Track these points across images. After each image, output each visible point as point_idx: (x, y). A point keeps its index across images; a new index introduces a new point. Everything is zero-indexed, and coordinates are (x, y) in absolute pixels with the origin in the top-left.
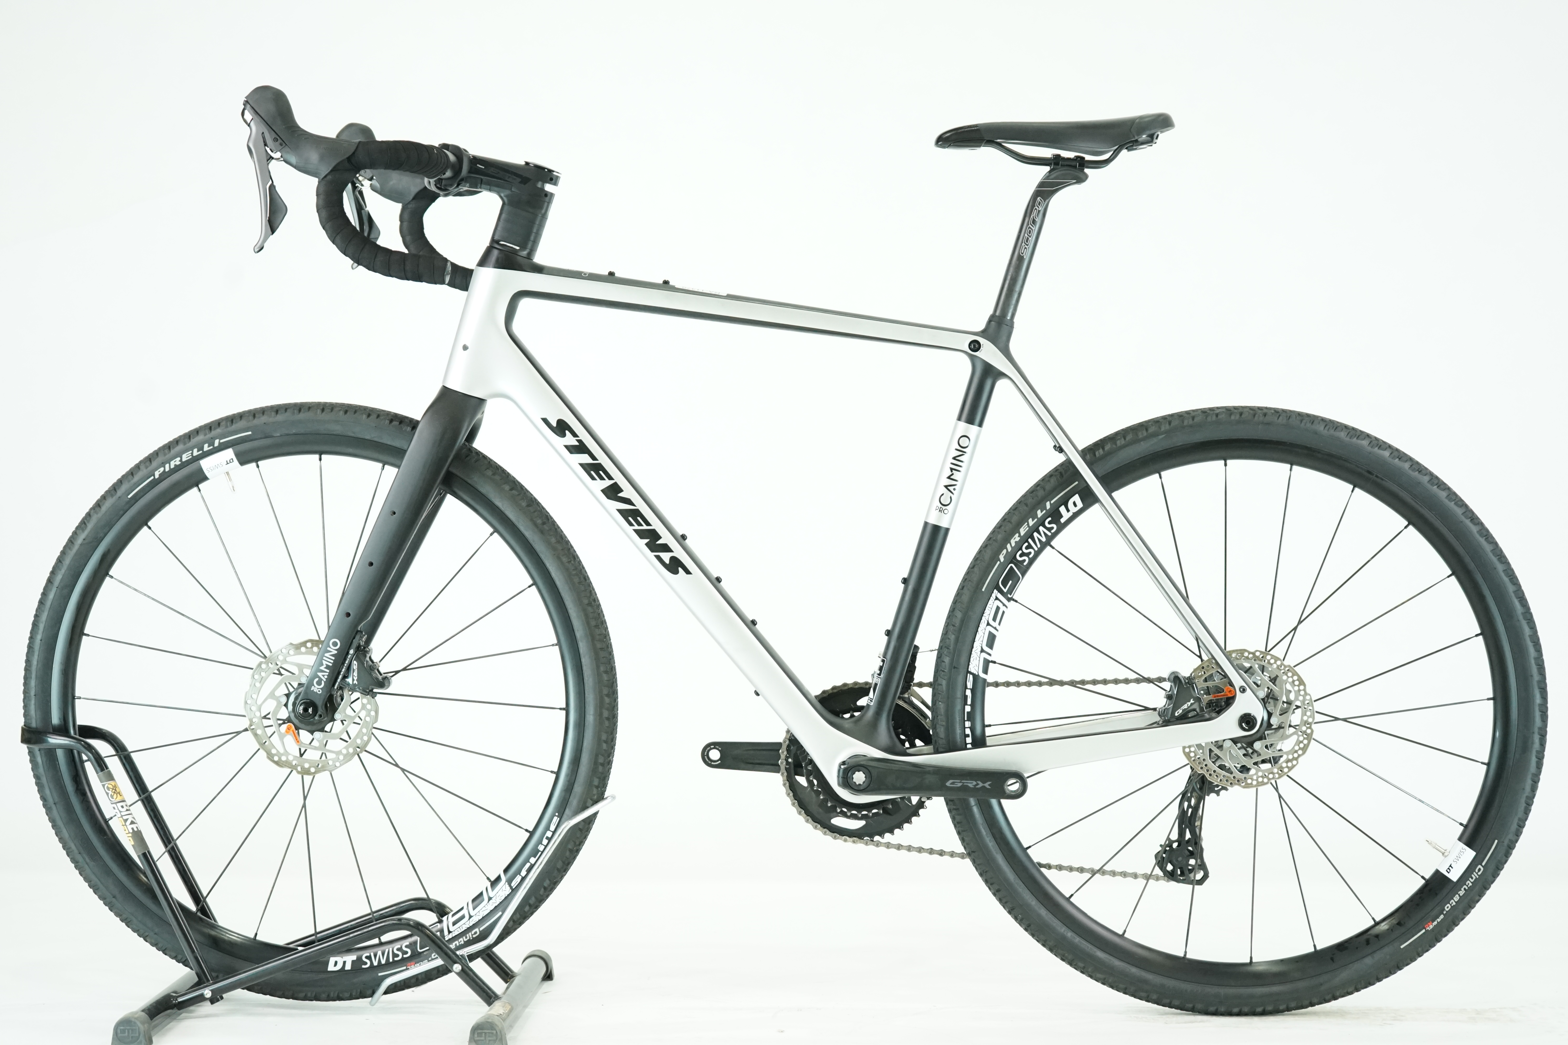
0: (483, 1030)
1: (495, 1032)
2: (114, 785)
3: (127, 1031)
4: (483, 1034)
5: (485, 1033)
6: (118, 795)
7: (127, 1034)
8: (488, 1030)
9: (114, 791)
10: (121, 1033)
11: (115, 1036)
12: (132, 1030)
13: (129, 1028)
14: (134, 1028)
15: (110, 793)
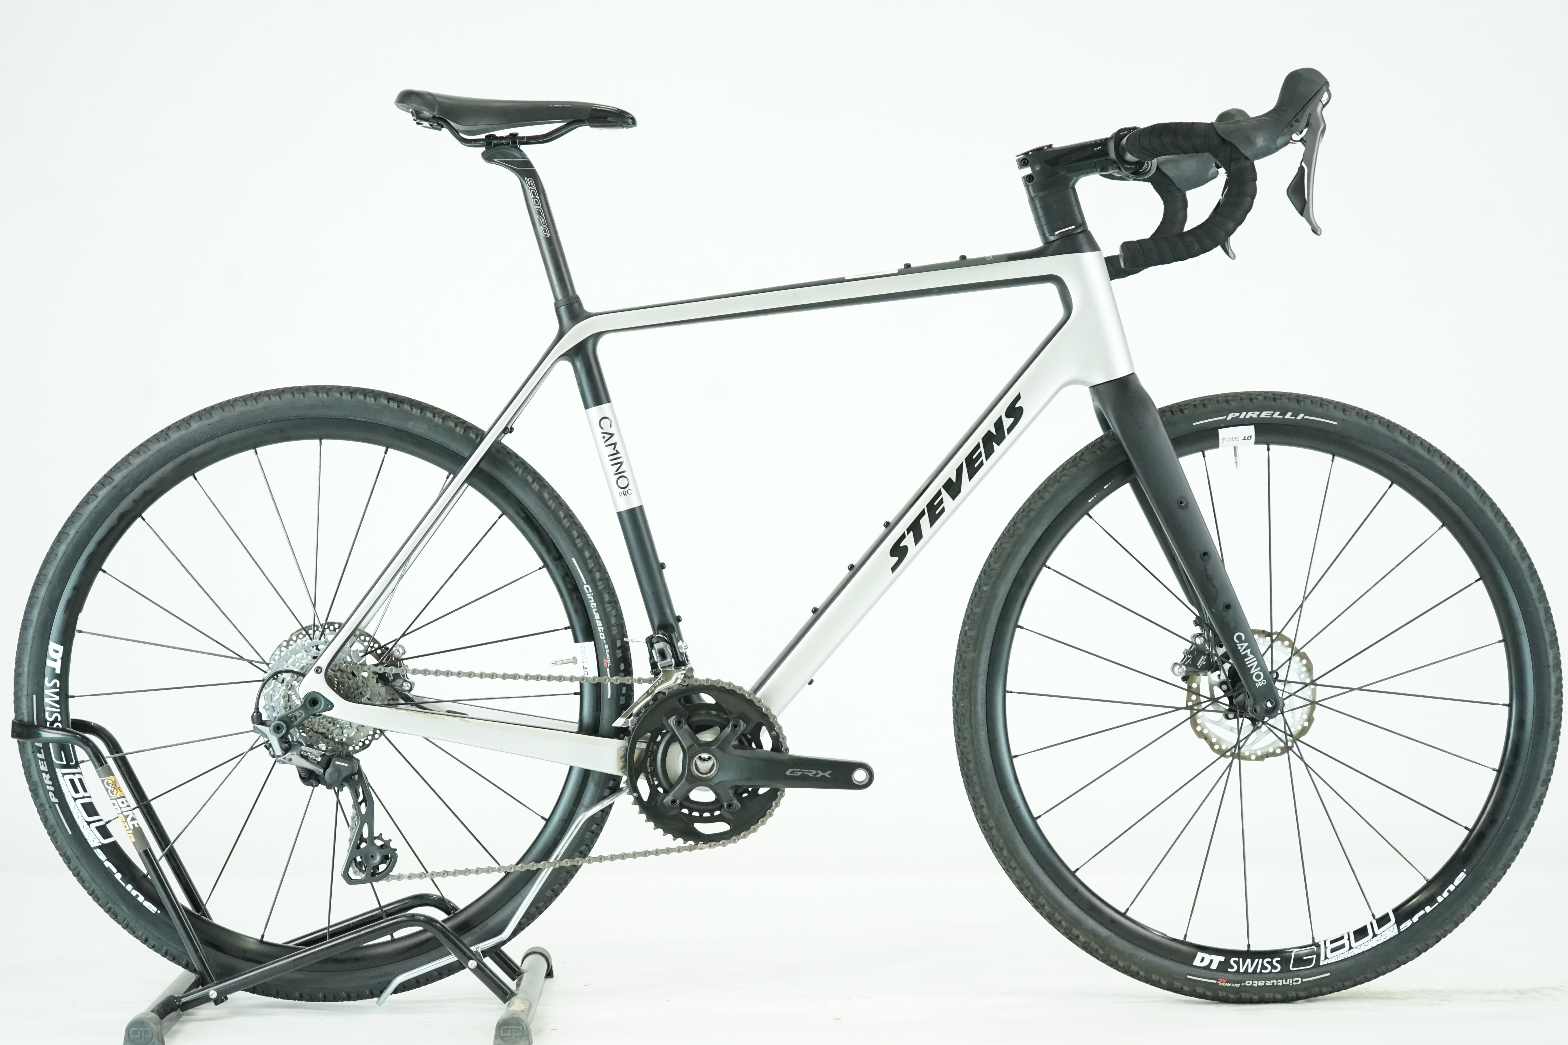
0: (509, 1026)
1: (521, 1028)
2: (113, 780)
3: (139, 1032)
4: (509, 1030)
5: (511, 1029)
6: (118, 790)
7: (139, 1035)
8: (514, 1026)
9: (114, 786)
10: (133, 1034)
11: (127, 1038)
12: (145, 1031)
13: (141, 1029)
14: (147, 1029)
15: (110, 788)
